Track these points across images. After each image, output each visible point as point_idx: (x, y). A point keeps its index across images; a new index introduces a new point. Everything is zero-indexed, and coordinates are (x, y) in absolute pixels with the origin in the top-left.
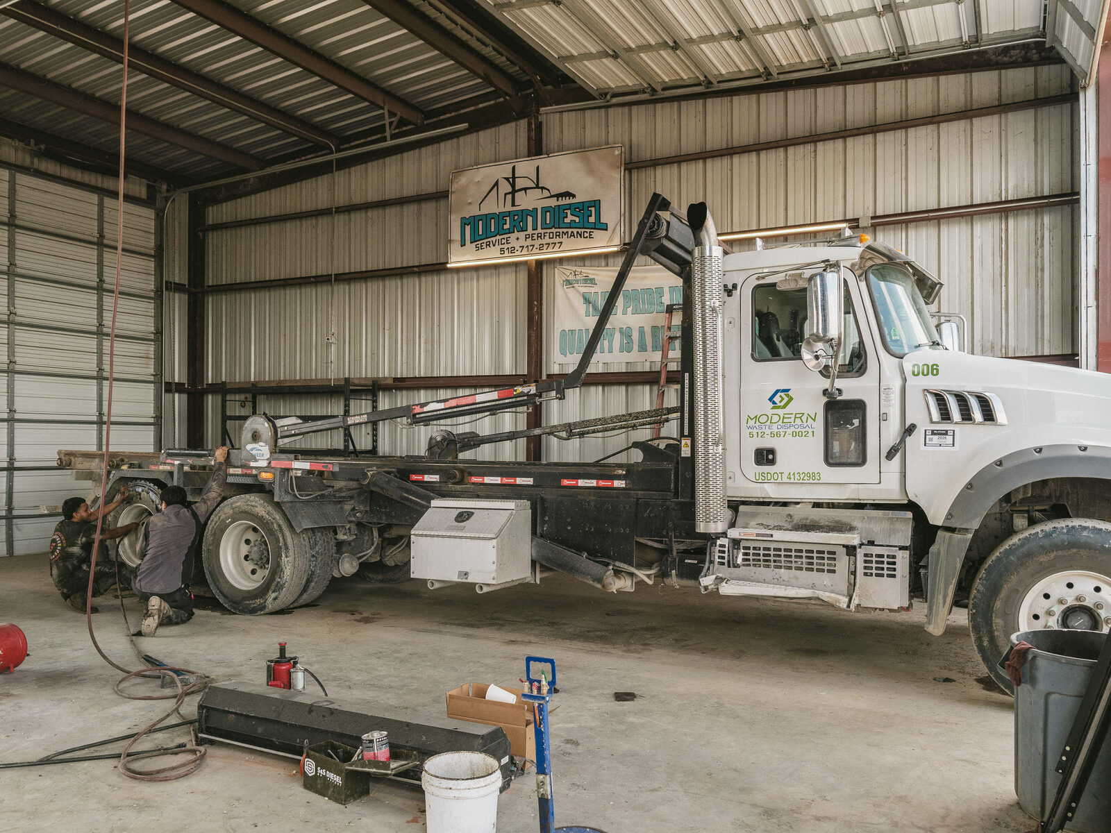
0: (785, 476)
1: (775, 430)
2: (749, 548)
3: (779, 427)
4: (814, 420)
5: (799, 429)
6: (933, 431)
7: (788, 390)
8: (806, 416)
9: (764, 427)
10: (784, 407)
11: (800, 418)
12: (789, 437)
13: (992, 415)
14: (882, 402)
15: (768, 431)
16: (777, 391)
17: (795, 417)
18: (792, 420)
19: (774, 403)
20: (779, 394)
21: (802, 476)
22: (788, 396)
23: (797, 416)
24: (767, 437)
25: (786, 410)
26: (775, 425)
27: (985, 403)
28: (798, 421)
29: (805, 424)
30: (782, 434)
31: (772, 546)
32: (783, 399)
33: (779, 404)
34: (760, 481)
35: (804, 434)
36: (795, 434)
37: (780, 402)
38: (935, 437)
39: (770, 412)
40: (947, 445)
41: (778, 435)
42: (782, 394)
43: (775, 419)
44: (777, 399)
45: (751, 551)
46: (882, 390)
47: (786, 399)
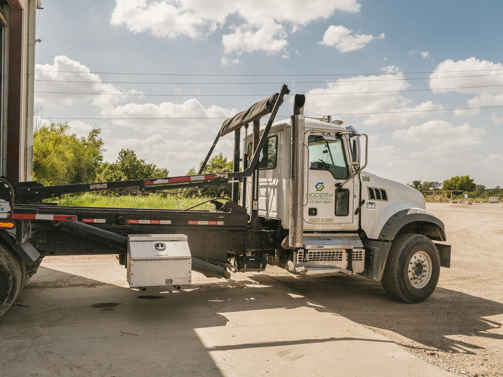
0: (320, 220)
1: (317, 200)
2: (311, 253)
3: (319, 199)
4: (332, 196)
5: (326, 200)
6: (369, 203)
7: (322, 183)
8: (329, 194)
9: (313, 199)
10: (321, 190)
11: (327, 195)
12: (322, 203)
13: (386, 197)
14: (355, 190)
15: (314, 201)
16: (319, 183)
17: (325, 195)
18: (324, 196)
19: (317, 188)
20: (319, 184)
21: (327, 220)
22: (322, 185)
23: (326, 194)
24: (314, 203)
25: (322, 192)
26: (317, 198)
27: (384, 192)
28: (326, 196)
29: (329, 198)
30: (320, 202)
31: (324, 251)
32: (321, 187)
33: (319, 189)
34: (311, 222)
35: (328, 202)
36: (325, 202)
37: (320, 188)
38: (370, 205)
39: (315, 192)
40: (373, 208)
41: (318, 202)
42: (320, 185)
43: (317, 195)
44: (318, 187)
45: (313, 254)
46: (355, 185)
47: (322, 187)
